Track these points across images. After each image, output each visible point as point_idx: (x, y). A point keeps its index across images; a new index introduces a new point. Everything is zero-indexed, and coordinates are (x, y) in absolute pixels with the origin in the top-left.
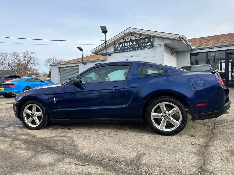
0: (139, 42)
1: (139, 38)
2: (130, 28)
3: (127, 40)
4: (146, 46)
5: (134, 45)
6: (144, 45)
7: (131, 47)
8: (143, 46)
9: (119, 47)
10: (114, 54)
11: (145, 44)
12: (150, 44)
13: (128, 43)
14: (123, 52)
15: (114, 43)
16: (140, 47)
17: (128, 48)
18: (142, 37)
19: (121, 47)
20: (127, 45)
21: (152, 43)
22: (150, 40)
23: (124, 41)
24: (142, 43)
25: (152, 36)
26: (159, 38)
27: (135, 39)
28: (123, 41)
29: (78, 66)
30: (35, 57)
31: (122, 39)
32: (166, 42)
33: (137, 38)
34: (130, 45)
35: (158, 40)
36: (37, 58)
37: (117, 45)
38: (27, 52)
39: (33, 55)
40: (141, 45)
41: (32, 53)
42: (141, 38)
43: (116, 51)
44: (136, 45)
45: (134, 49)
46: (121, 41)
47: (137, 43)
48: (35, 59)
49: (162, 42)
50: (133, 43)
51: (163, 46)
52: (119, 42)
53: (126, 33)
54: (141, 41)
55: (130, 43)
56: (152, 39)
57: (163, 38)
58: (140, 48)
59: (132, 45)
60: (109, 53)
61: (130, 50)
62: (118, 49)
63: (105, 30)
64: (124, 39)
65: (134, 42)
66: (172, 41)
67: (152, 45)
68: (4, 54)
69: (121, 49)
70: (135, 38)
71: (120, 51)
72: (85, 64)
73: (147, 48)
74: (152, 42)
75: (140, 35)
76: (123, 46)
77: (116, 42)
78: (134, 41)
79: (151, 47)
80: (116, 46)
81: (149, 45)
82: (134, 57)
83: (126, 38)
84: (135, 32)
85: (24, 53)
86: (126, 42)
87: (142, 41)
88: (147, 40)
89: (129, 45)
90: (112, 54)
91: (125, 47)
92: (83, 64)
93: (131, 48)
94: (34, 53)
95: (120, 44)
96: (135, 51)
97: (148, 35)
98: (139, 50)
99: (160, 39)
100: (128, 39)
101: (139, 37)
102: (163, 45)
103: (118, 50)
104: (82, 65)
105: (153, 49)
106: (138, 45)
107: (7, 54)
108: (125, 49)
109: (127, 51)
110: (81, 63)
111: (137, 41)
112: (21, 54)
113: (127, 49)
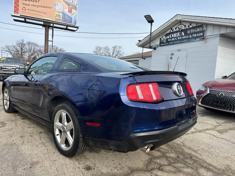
0: (188, 32)
1: (189, 28)
2: (177, 15)
3: (174, 30)
4: (195, 38)
5: (182, 36)
6: (193, 36)
7: (179, 38)
8: (192, 38)
9: (165, 39)
10: (159, 47)
11: (195, 35)
12: (201, 34)
13: (175, 34)
14: (168, 45)
15: (161, 35)
16: (189, 38)
17: (175, 41)
18: (193, 26)
19: (168, 39)
20: (174, 37)
21: (204, 34)
22: (201, 29)
23: (172, 31)
24: (191, 34)
25: (205, 24)
26: (214, 25)
27: (184, 29)
28: (170, 31)
29: (138, 60)
30: (122, 51)
31: (169, 29)
32: (223, 31)
33: (187, 27)
34: (178, 36)
35: (213, 29)
36: (123, 52)
37: (164, 37)
38: (116, 47)
39: (120, 49)
40: (190, 36)
41: (120, 47)
42: (191, 27)
43: (162, 44)
44: (184, 36)
45: (181, 41)
46: (168, 32)
47: (186, 34)
48: (121, 53)
49: (218, 32)
50: (180, 34)
51: (219, 38)
52: (166, 33)
53: (173, 22)
54: (190, 31)
55: (178, 33)
56: (205, 28)
57: (220, 26)
58: (189, 40)
59: (179, 37)
60: (155, 46)
61: (177, 42)
62: (164, 41)
63: (151, 20)
64: (172, 29)
65: (183, 33)
66: (232, 29)
67: (203, 36)
68: (99, 47)
69: (167, 41)
70: (184, 27)
71: (165, 44)
72: (144, 59)
73: (197, 40)
74: (203, 32)
75: (191, 23)
76: (170, 38)
77: (163, 33)
78: (182, 30)
79: (202, 39)
80: (162, 37)
81: (201, 36)
82: (180, 51)
83: (174, 28)
84: (183, 20)
85: (113, 48)
86: (173, 33)
87: (192, 31)
88: (198, 30)
89: (176, 36)
90: (157, 47)
91: (172, 38)
92: (143, 58)
93: (178, 40)
94: (121, 47)
95: (167, 35)
96: (182, 44)
97: (200, 23)
98: (187, 42)
99: (215, 27)
100: (176, 28)
101: (189, 26)
102: (219, 35)
103: (164, 43)
104: (141, 59)
105: (204, 41)
106: (187, 37)
107: (101, 48)
108: (172, 41)
109: (173, 44)
110: (141, 57)
111: (185, 31)
112: (111, 48)
113: (173, 41)
